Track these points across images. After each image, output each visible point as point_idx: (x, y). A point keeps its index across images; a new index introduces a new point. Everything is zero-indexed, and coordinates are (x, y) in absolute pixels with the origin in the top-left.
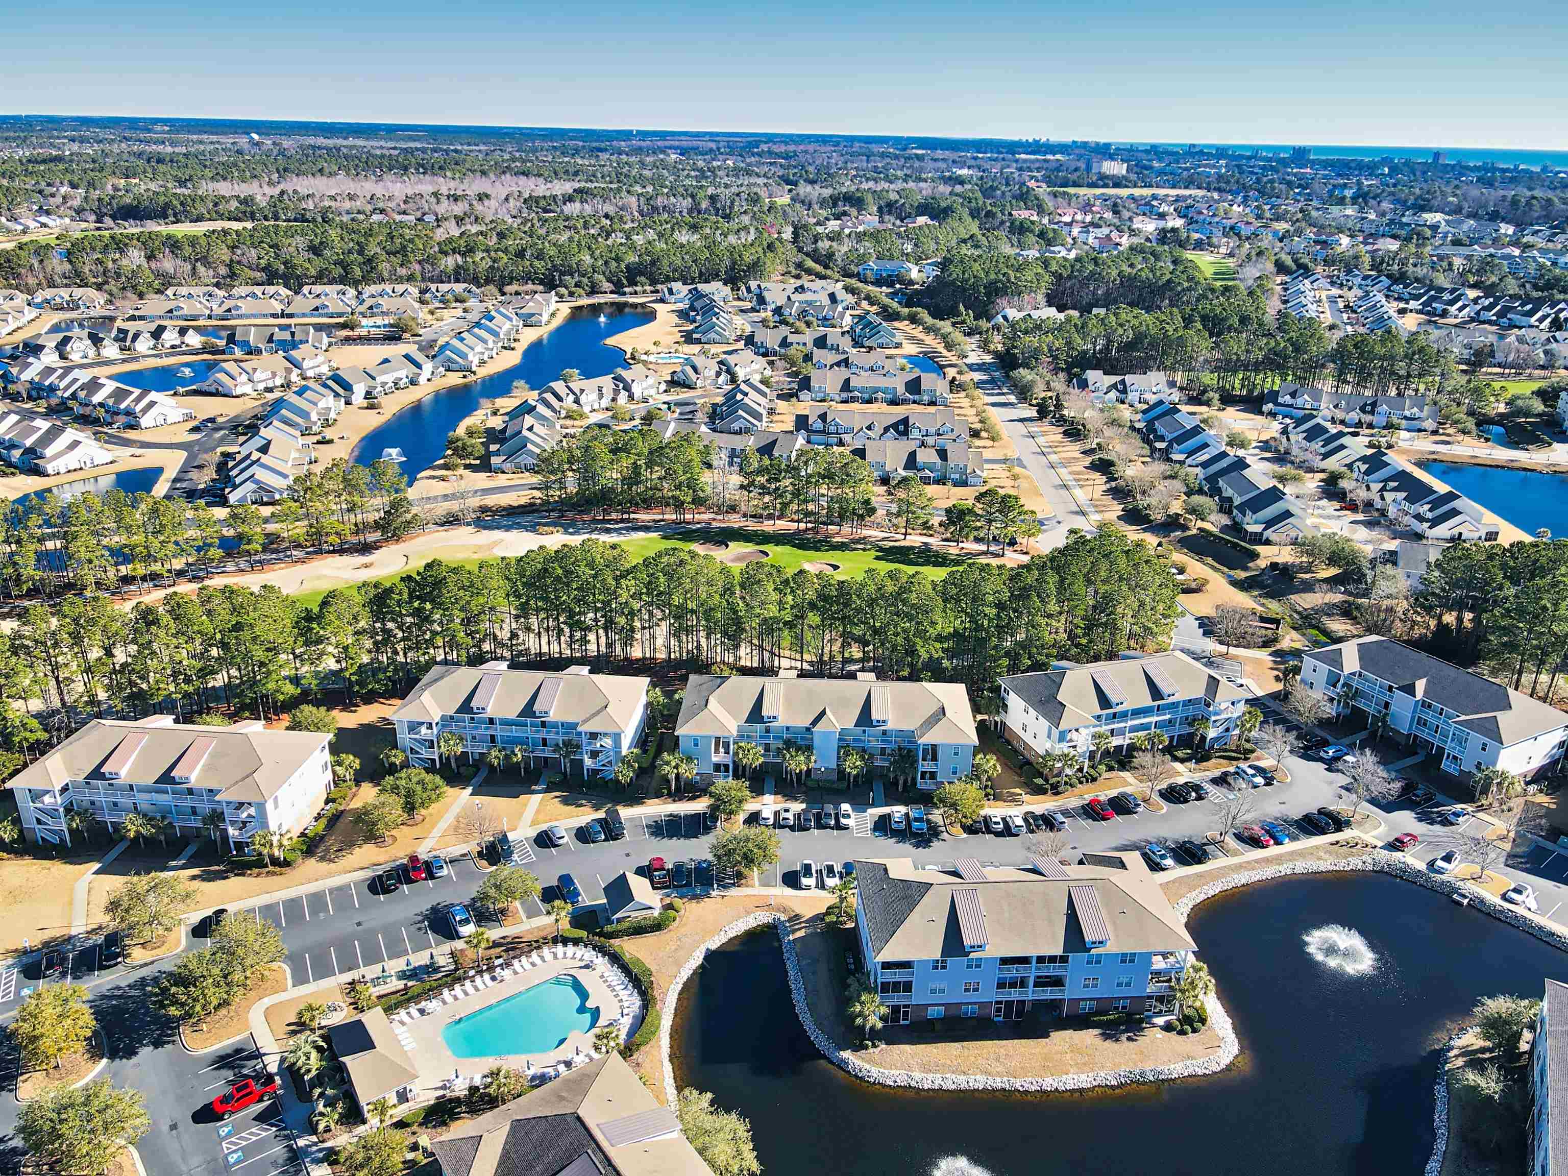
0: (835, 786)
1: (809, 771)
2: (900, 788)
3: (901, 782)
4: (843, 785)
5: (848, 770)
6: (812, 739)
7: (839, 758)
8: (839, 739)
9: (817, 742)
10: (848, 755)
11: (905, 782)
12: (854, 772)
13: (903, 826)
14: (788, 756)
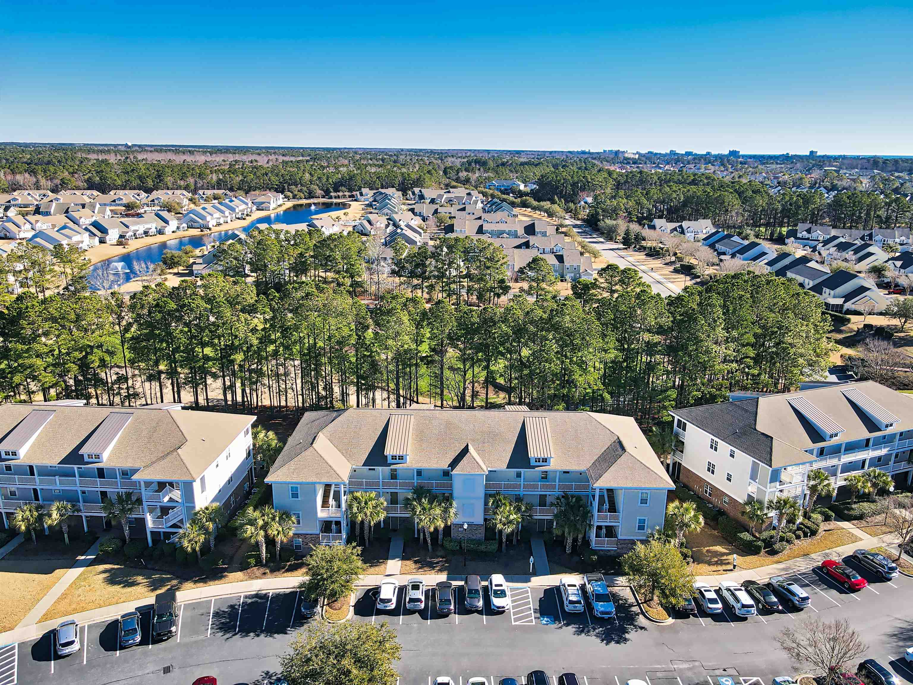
0: (482, 548)
1: (447, 529)
2: (568, 550)
3: (570, 541)
4: (493, 546)
5: (500, 526)
6: (451, 486)
7: (486, 510)
8: (486, 486)
9: (458, 488)
10: (497, 507)
11: (575, 540)
12: (509, 530)
13: (580, 608)
14: (419, 509)
